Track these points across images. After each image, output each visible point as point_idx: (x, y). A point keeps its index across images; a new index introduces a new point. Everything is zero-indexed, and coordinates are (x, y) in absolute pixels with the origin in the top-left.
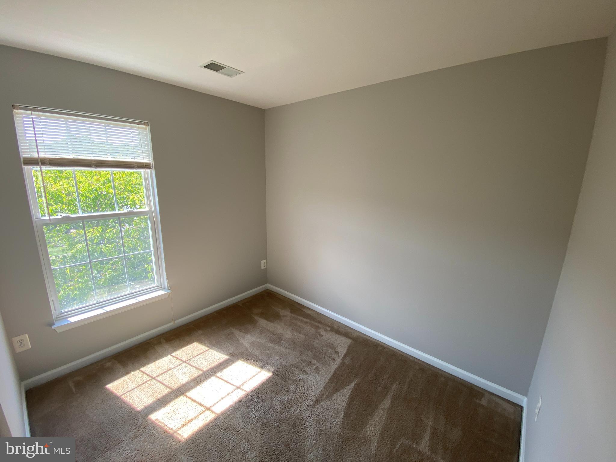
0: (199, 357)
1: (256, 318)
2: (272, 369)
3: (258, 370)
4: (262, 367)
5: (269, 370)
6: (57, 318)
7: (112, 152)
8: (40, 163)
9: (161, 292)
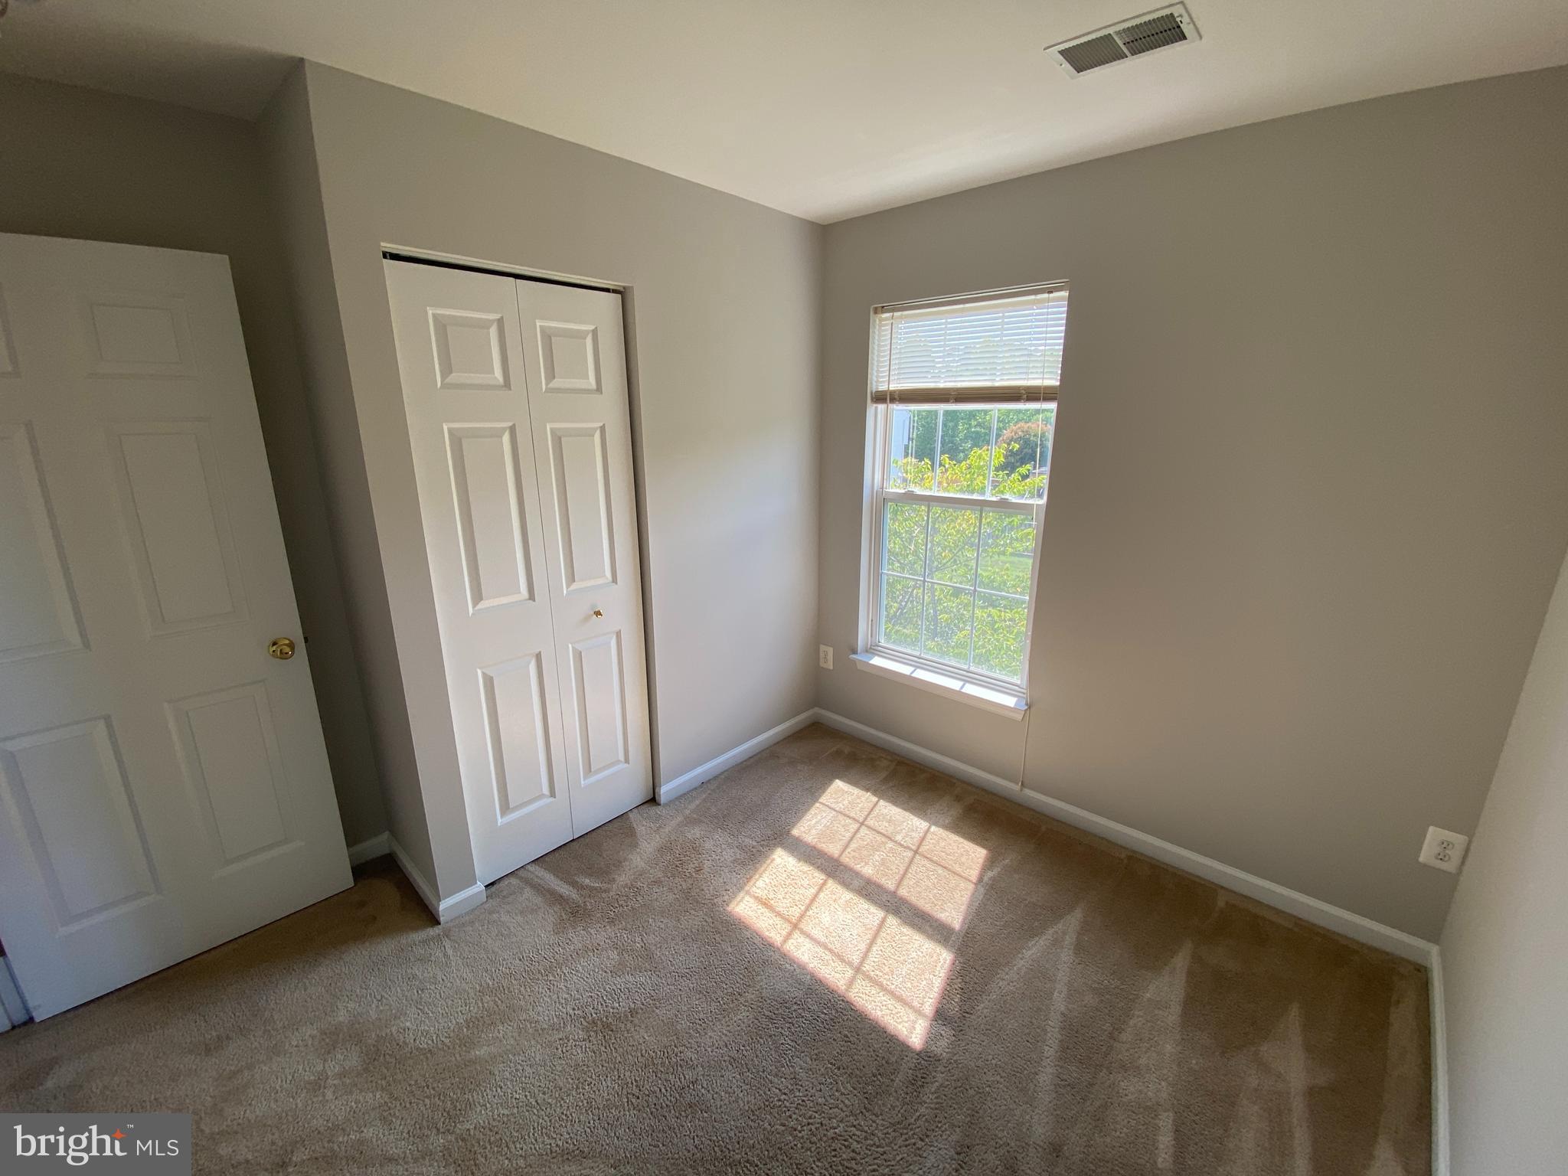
0: (940, 872)
1: (1181, 961)
2: (941, 1048)
3: (929, 1008)
4: (941, 1015)
5: (932, 1037)
6: (871, 648)
7: (978, 369)
8: (888, 399)
9: (1010, 701)
